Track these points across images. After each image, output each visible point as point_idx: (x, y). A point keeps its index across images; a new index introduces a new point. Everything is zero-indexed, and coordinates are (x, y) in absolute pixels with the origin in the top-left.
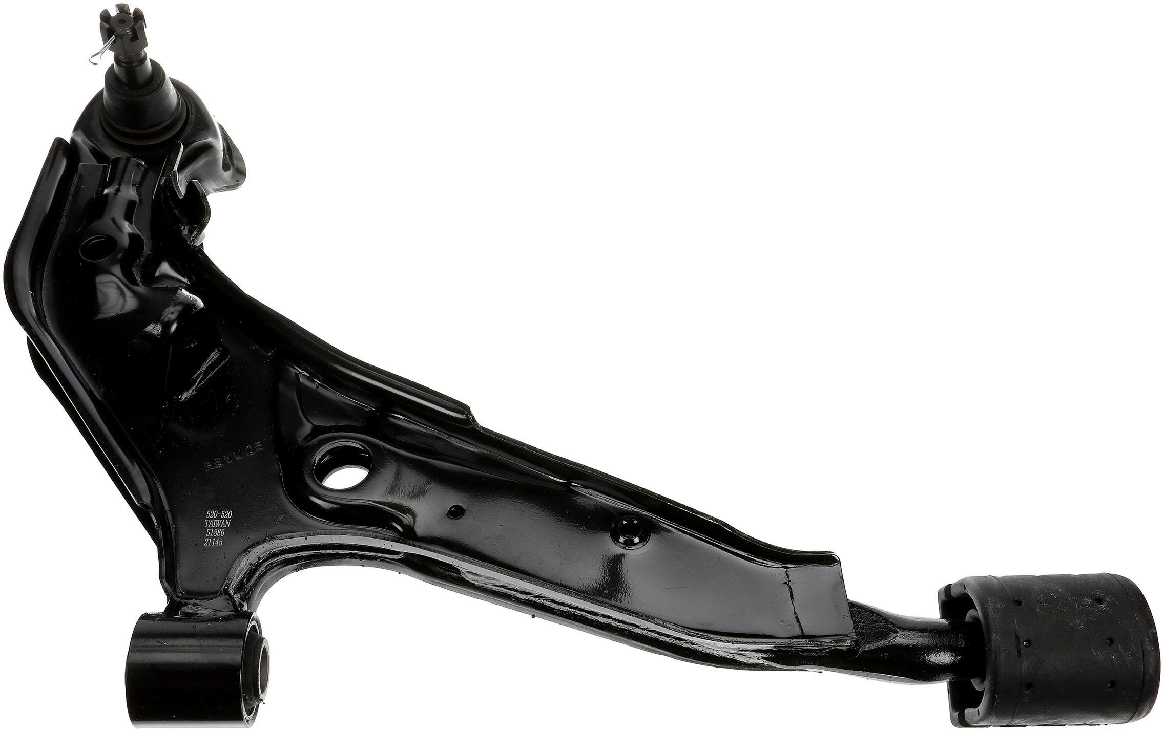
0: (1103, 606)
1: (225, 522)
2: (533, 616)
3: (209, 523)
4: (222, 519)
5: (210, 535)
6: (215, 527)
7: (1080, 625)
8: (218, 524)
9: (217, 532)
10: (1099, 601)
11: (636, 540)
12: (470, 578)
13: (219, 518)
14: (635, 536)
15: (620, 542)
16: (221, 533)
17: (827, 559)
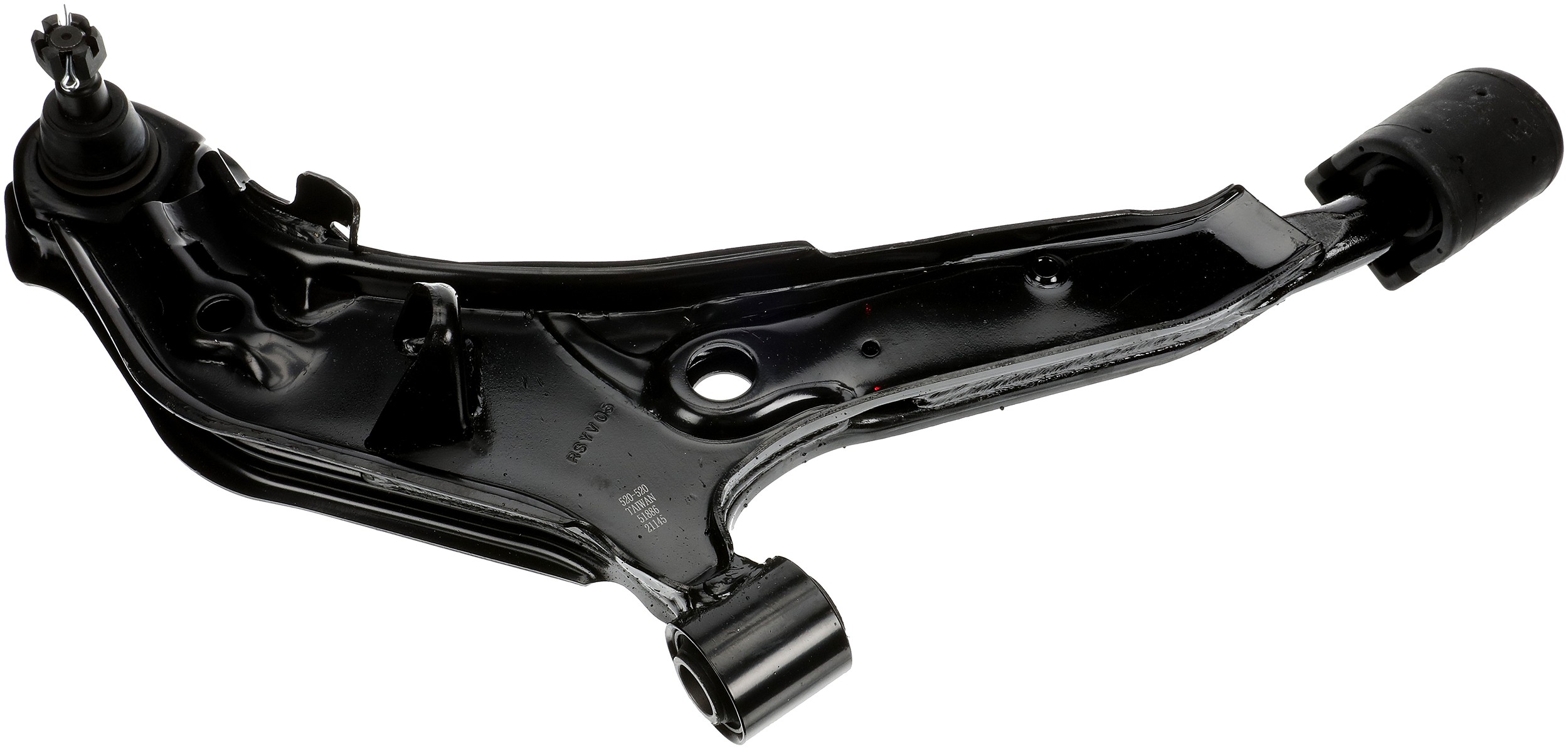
0: (1489, 95)
1: (648, 498)
2: (1002, 408)
3: (631, 510)
4: (640, 498)
5: (645, 519)
6: (643, 510)
7: (1486, 121)
8: (643, 505)
9: (650, 512)
10: (1482, 93)
11: (1054, 280)
12: (937, 403)
13: (636, 499)
14: (1052, 274)
15: (1053, 283)
16: (655, 511)
17: (1234, 192)
